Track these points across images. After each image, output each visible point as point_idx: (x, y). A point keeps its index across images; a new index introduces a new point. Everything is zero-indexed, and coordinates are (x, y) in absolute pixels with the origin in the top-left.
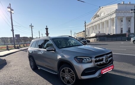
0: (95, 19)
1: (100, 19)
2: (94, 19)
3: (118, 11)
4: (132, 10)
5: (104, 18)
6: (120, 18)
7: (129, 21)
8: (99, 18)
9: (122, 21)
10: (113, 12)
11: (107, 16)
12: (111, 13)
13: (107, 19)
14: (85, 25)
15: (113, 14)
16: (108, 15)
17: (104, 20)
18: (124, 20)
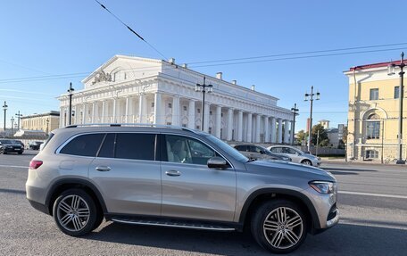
0: (98, 85)
1: (115, 89)
2: (94, 83)
3: (163, 79)
4: (198, 85)
5: (128, 87)
6: (166, 96)
7: (185, 108)
8: (111, 83)
9: (170, 106)
10: (153, 79)
11: (136, 85)
12: (147, 80)
13: (134, 91)
14: (71, 95)
15: (151, 82)
16: (137, 82)
17: (125, 93)
18: (176, 103)
